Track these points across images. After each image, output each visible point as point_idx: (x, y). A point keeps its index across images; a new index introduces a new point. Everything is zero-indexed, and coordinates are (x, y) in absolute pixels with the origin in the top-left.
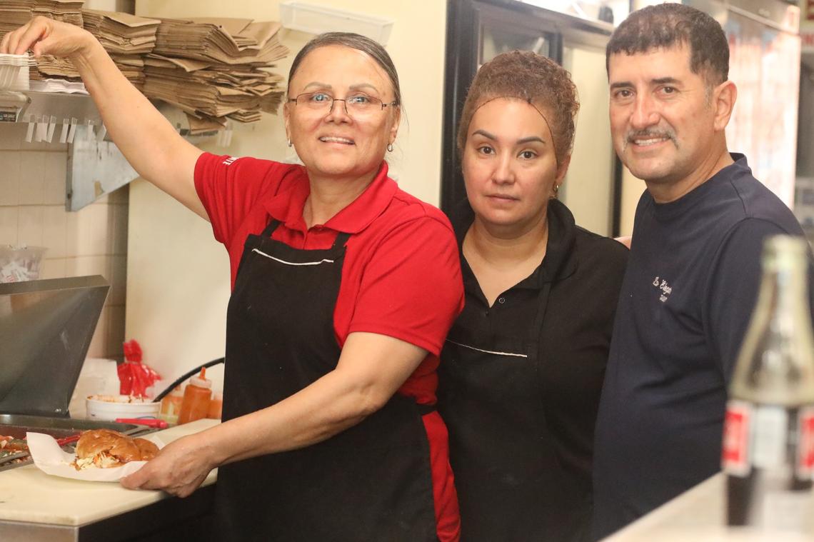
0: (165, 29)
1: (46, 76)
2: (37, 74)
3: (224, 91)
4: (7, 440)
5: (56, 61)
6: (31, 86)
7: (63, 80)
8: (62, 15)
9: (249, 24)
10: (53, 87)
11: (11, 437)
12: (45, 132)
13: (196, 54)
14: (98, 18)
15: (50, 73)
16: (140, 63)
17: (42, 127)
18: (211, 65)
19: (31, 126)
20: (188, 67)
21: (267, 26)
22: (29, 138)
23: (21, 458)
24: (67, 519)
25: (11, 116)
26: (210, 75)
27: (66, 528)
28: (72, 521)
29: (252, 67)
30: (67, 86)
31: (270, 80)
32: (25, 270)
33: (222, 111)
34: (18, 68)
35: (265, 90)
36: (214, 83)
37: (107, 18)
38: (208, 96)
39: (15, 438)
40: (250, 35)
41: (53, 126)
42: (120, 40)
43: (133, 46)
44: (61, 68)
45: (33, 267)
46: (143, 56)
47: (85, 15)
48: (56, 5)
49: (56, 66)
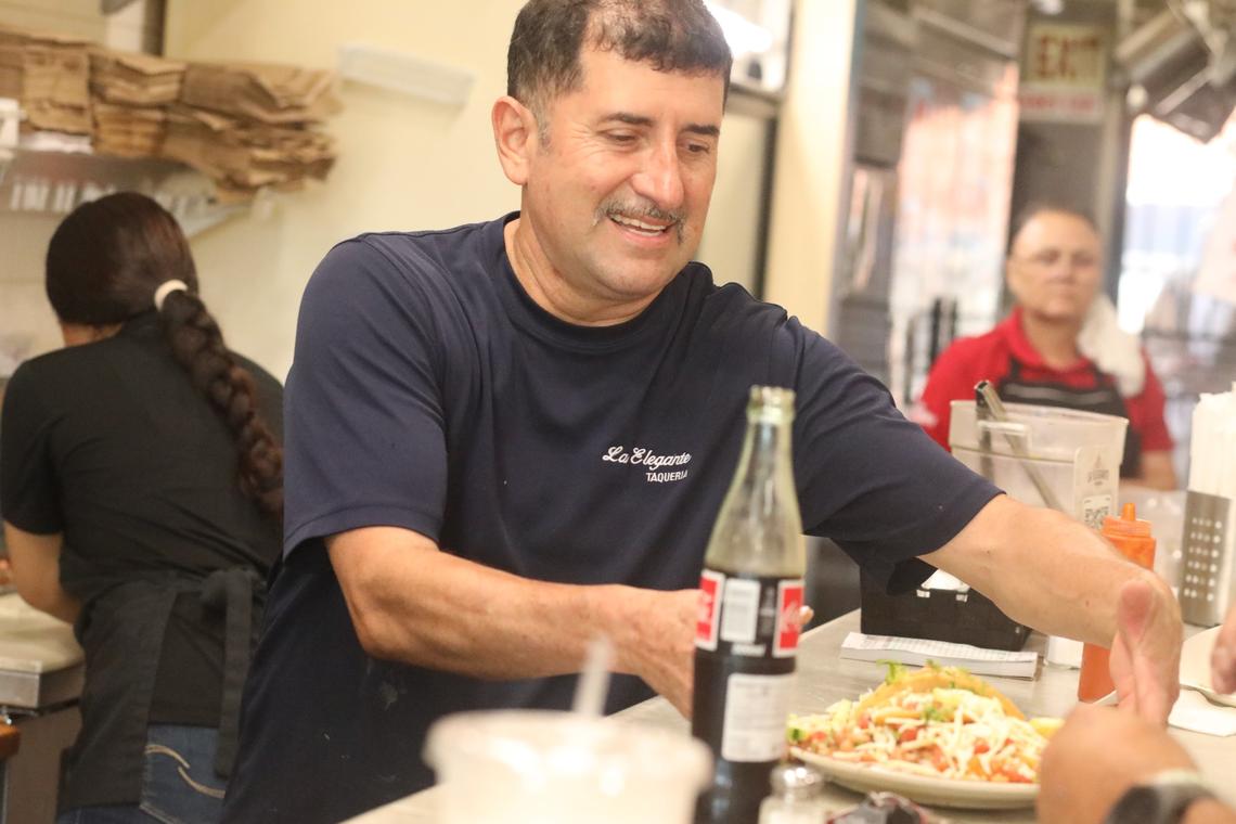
0: (192, 76)
1: (38, 129)
2: (27, 128)
3: (260, 154)
5: (52, 112)
6: (20, 140)
7: (59, 135)
8: (62, 57)
9: (296, 73)
12: (34, 197)
13: (226, 108)
14: (106, 60)
15: (44, 125)
16: (157, 115)
17: (32, 192)
18: (246, 122)
19: (17, 189)
20: (217, 123)
21: (316, 76)
22: (14, 204)
24: (29, 665)
26: (243, 134)
28: (34, 667)
29: (299, 126)
31: (319, 141)
33: (257, 177)
34: (2, 121)
35: (310, 154)
36: (247, 144)
37: (119, 63)
38: (239, 160)
40: (296, 86)
41: (45, 191)
42: (134, 88)
44: (58, 121)
46: (162, 107)
47: (92, 58)
48: (54, 44)
49: (53, 118)
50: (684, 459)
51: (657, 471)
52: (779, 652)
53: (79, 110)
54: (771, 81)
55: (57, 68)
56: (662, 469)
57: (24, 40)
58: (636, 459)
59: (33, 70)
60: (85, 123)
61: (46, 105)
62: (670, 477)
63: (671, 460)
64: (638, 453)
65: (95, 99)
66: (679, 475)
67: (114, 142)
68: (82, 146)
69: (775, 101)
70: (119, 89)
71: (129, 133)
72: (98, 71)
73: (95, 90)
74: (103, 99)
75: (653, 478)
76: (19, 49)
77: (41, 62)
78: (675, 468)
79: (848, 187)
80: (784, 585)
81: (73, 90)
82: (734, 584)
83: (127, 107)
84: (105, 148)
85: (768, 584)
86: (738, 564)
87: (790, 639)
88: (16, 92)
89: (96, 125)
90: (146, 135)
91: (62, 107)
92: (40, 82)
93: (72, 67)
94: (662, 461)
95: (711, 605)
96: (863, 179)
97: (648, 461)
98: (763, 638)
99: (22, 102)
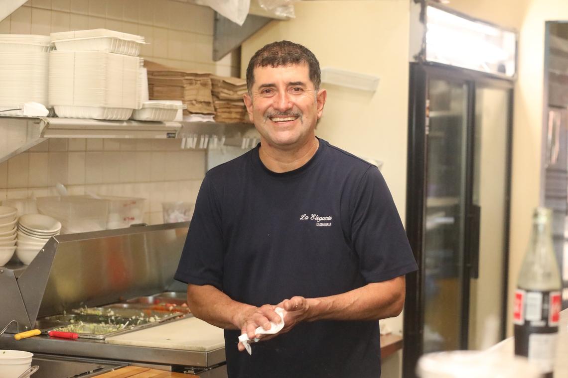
1: (192, 113)
2: (187, 113)
4: (173, 306)
5: (197, 105)
6: (184, 118)
7: (200, 115)
8: (200, 80)
10: (195, 119)
11: (175, 305)
12: (191, 143)
14: (219, 81)
15: (194, 111)
16: (241, 104)
17: (190, 140)
19: (184, 140)
22: (183, 147)
23: (180, 316)
24: (202, 348)
25: (174, 135)
27: (202, 353)
28: (205, 349)
30: (203, 118)
32: (182, 215)
34: (176, 110)
37: (224, 82)
39: (177, 305)
41: (195, 139)
42: (231, 92)
43: (238, 95)
44: (200, 109)
45: (187, 214)
47: (212, 80)
48: (196, 75)
49: (197, 108)
50: (330, 218)
51: (320, 222)
52: (552, 324)
53: (208, 103)
54: (510, 73)
55: (198, 86)
56: (322, 222)
57: (183, 74)
58: (312, 218)
59: (187, 87)
60: (211, 109)
61: (194, 102)
62: (325, 224)
63: (325, 219)
64: (313, 216)
65: (215, 99)
66: (328, 224)
67: (223, 116)
68: (210, 119)
69: (511, 81)
70: (225, 93)
71: (230, 112)
72: (215, 86)
73: (214, 94)
74: (218, 98)
75: (318, 225)
76: (182, 78)
77: (191, 84)
78: (326, 221)
79: (546, 118)
80: (553, 295)
81: (205, 95)
82: (531, 295)
83: (229, 100)
84: (220, 120)
85: (546, 294)
86: (532, 286)
87: (556, 318)
88: (181, 98)
89: (216, 110)
90: (237, 113)
91: (201, 102)
92: (191, 92)
93: (204, 85)
94: (322, 219)
95: (520, 305)
96: (552, 114)
97: (317, 219)
98: (545, 318)
99: (184, 102)
